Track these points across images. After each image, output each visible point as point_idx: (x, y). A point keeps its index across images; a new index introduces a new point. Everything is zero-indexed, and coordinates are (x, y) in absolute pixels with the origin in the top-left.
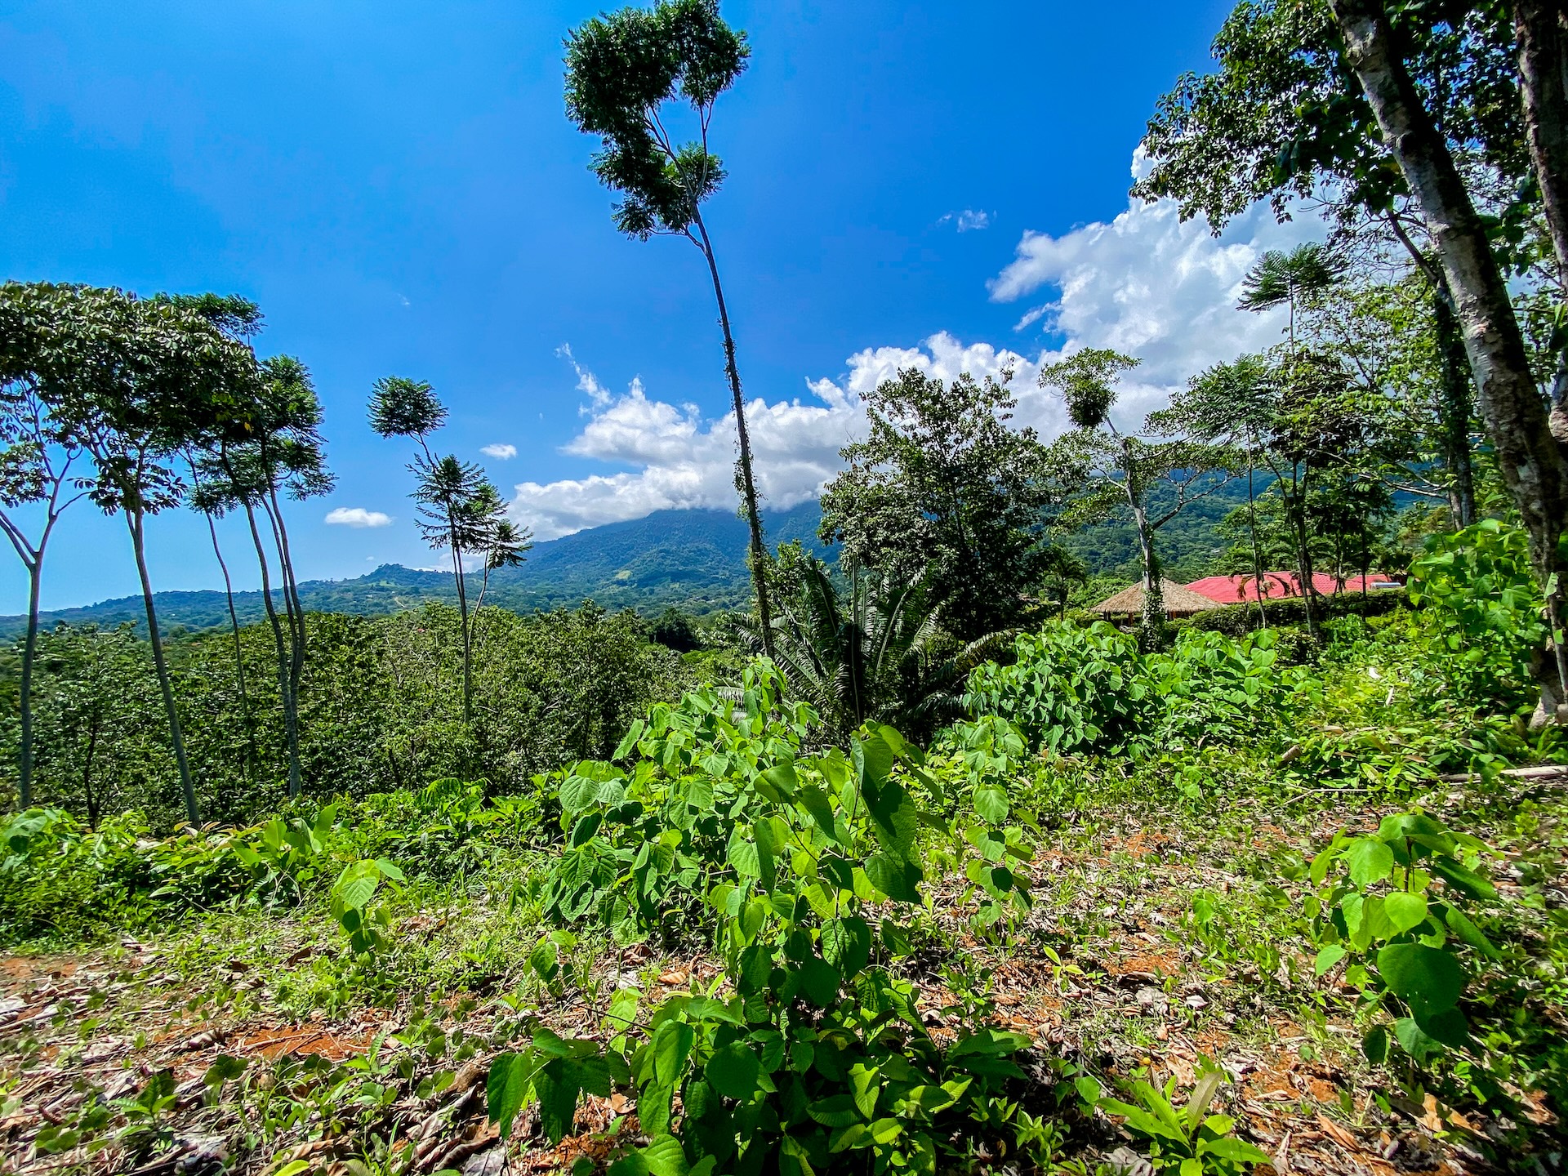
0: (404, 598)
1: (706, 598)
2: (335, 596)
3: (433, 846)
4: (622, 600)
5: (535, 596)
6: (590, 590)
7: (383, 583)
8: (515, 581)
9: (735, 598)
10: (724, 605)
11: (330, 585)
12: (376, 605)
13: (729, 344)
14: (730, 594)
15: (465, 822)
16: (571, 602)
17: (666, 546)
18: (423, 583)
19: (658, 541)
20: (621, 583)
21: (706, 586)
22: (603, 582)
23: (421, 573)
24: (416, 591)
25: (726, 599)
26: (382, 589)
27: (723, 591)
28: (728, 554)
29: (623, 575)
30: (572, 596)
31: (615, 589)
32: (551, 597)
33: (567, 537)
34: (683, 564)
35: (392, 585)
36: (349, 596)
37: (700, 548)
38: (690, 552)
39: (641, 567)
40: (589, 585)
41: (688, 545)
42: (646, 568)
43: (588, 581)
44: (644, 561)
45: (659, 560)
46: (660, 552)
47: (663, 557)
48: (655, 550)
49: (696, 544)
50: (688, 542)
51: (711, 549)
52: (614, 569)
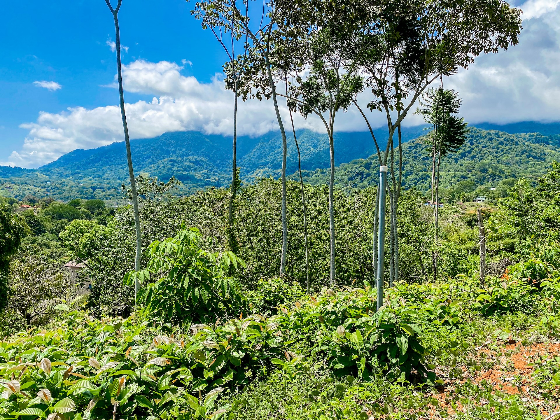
5: (84, 188)
8: (67, 176)
16: (108, 192)
19: (168, 153)
21: (202, 186)
28: (217, 165)
29: (144, 176)
30: (109, 189)
32: (94, 189)
33: (103, 148)
34: (185, 170)
37: (198, 159)
38: (191, 162)
39: (156, 171)
40: (119, 181)
41: (190, 157)
42: (159, 171)
43: (119, 179)
44: (158, 166)
45: (169, 166)
46: (170, 161)
47: (172, 165)
48: (166, 159)
49: (195, 157)
50: (189, 155)
51: (205, 161)
52: (137, 171)
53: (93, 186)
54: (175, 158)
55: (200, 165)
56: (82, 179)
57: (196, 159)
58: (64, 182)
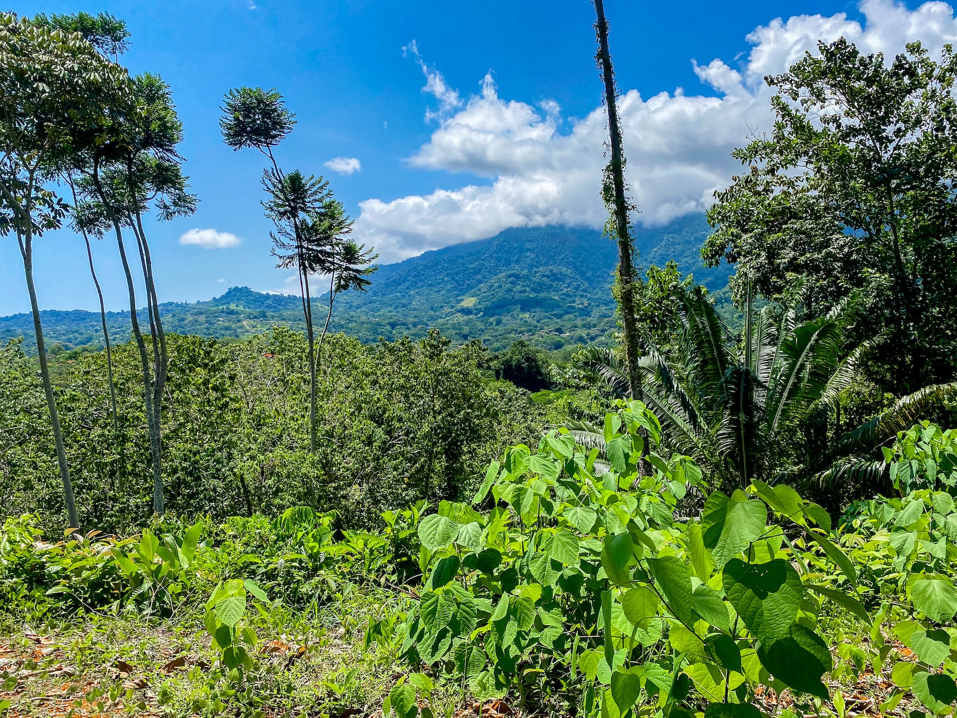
0: (252, 322)
1: (560, 331)
2: (190, 318)
3: (289, 573)
4: (466, 329)
5: (379, 324)
6: (433, 318)
7: (233, 306)
8: (358, 307)
9: (594, 332)
10: (581, 339)
11: (184, 307)
12: (227, 328)
13: (602, 26)
14: (588, 326)
15: (318, 553)
16: (413, 330)
17: (516, 269)
18: (269, 307)
19: (508, 263)
20: (466, 311)
21: (560, 316)
22: (447, 310)
23: (267, 296)
24: (264, 315)
25: (583, 333)
26: (232, 312)
27: (579, 322)
28: (587, 279)
29: (469, 302)
30: (415, 325)
31: (461, 318)
32: (393, 325)
33: (411, 260)
34: (534, 290)
35: (241, 308)
36: (202, 318)
37: (555, 271)
38: (543, 276)
39: (488, 293)
40: (432, 313)
41: (541, 269)
42: (493, 295)
43: (432, 309)
44: (491, 286)
45: (508, 286)
46: (510, 276)
47: (512, 283)
48: (504, 274)
49: (551, 267)
50: (541, 265)
51: (568, 273)
52: (459, 296)
53: (392, 320)
54: (518, 272)
55: (559, 280)
56: (379, 310)
57: (551, 271)
58: (352, 317)
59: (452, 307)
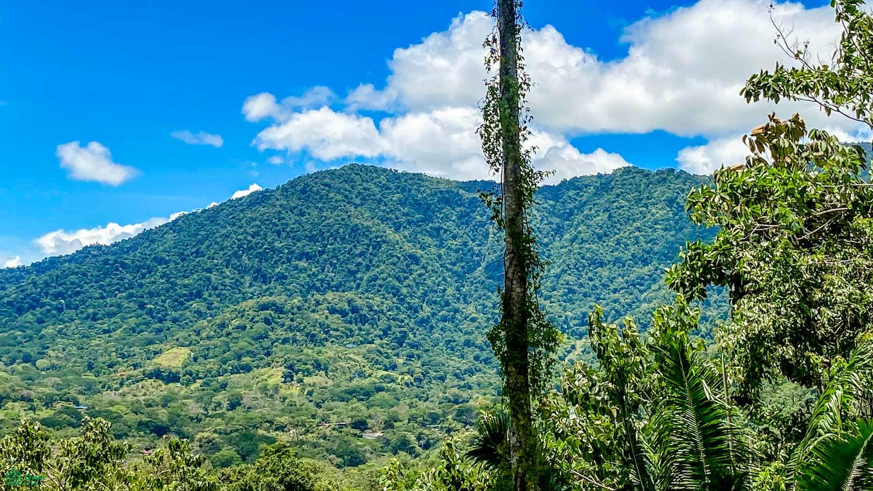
1: (363, 426)
4: (163, 416)
6: (89, 389)
9: (432, 431)
10: (405, 446)
14: (420, 419)
17: (277, 293)
20: (166, 377)
21: (364, 397)
22: (124, 371)
25: (410, 433)
27: (403, 410)
29: (173, 357)
31: (156, 390)
37: (359, 302)
38: (333, 311)
39: (216, 341)
40: (91, 376)
41: (330, 296)
42: (227, 344)
43: (90, 367)
44: (223, 326)
45: (260, 326)
46: (264, 307)
47: (267, 321)
48: (251, 303)
49: (349, 295)
50: (330, 287)
51: (384, 307)
52: (151, 342)
54: (279, 299)
55: (364, 320)
57: (349, 302)
59: (135, 366)
